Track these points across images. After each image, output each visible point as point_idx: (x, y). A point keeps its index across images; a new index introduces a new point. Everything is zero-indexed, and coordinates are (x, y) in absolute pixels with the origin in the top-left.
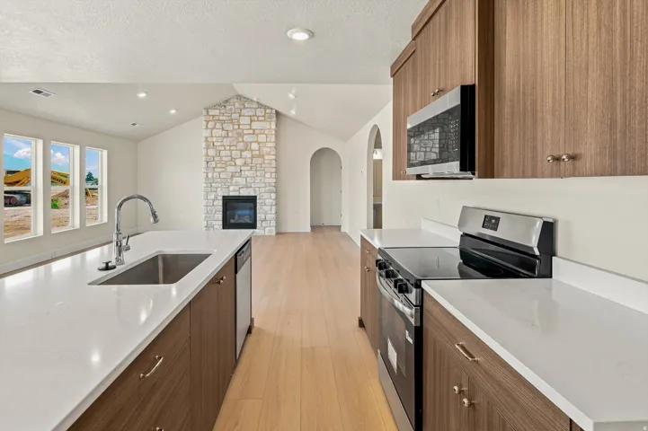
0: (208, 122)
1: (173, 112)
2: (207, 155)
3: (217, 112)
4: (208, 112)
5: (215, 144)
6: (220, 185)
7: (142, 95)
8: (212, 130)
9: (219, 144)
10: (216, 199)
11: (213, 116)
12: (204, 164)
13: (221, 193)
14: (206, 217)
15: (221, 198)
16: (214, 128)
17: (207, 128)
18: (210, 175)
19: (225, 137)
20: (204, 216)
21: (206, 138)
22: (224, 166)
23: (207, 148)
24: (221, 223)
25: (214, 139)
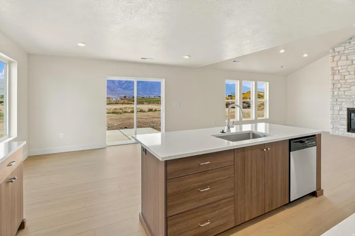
0: (334, 57)
1: (306, 55)
2: (333, 79)
3: (343, 48)
4: (334, 50)
5: (340, 71)
6: (344, 100)
7: (282, 51)
8: (337, 62)
9: (344, 71)
10: (341, 110)
11: (339, 52)
12: (331, 86)
13: (346, 105)
14: (332, 122)
15: (346, 109)
16: (340, 60)
17: (333, 61)
18: (336, 93)
19: (349, 65)
20: (330, 121)
21: (333, 68)
22: (348, 86)
23: (334, 74)
24: (346, 127)
25: (340, 68)
